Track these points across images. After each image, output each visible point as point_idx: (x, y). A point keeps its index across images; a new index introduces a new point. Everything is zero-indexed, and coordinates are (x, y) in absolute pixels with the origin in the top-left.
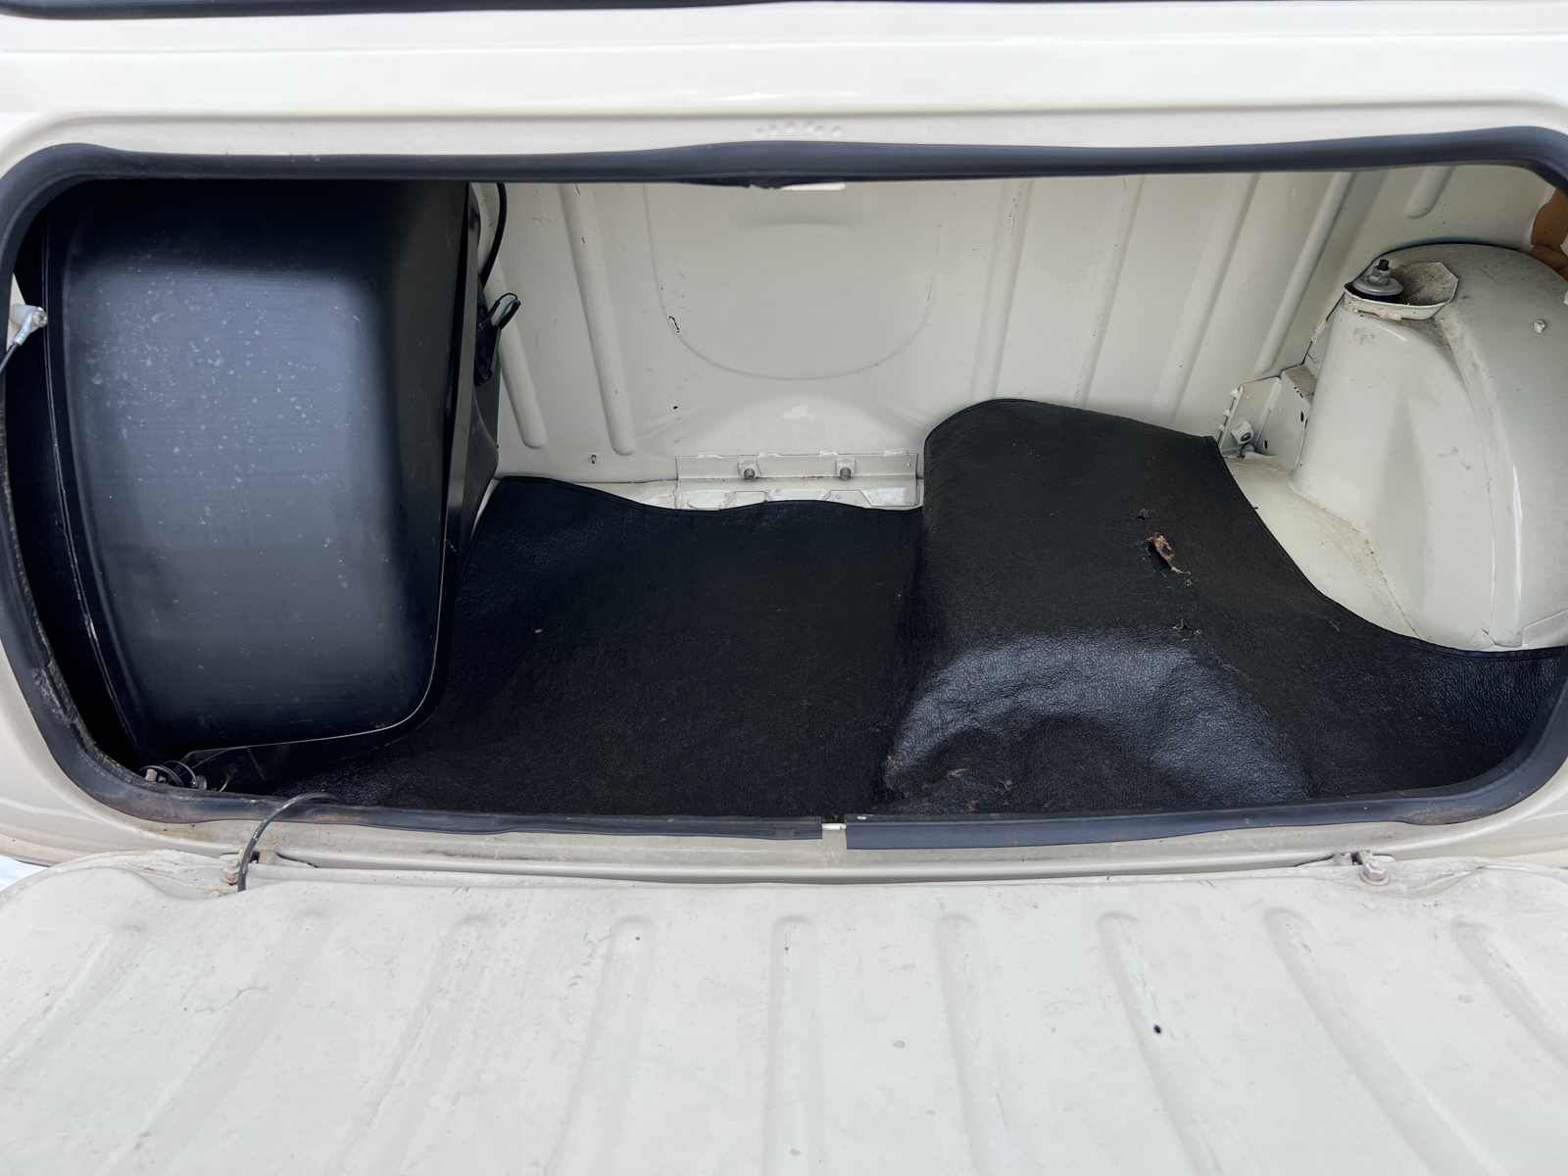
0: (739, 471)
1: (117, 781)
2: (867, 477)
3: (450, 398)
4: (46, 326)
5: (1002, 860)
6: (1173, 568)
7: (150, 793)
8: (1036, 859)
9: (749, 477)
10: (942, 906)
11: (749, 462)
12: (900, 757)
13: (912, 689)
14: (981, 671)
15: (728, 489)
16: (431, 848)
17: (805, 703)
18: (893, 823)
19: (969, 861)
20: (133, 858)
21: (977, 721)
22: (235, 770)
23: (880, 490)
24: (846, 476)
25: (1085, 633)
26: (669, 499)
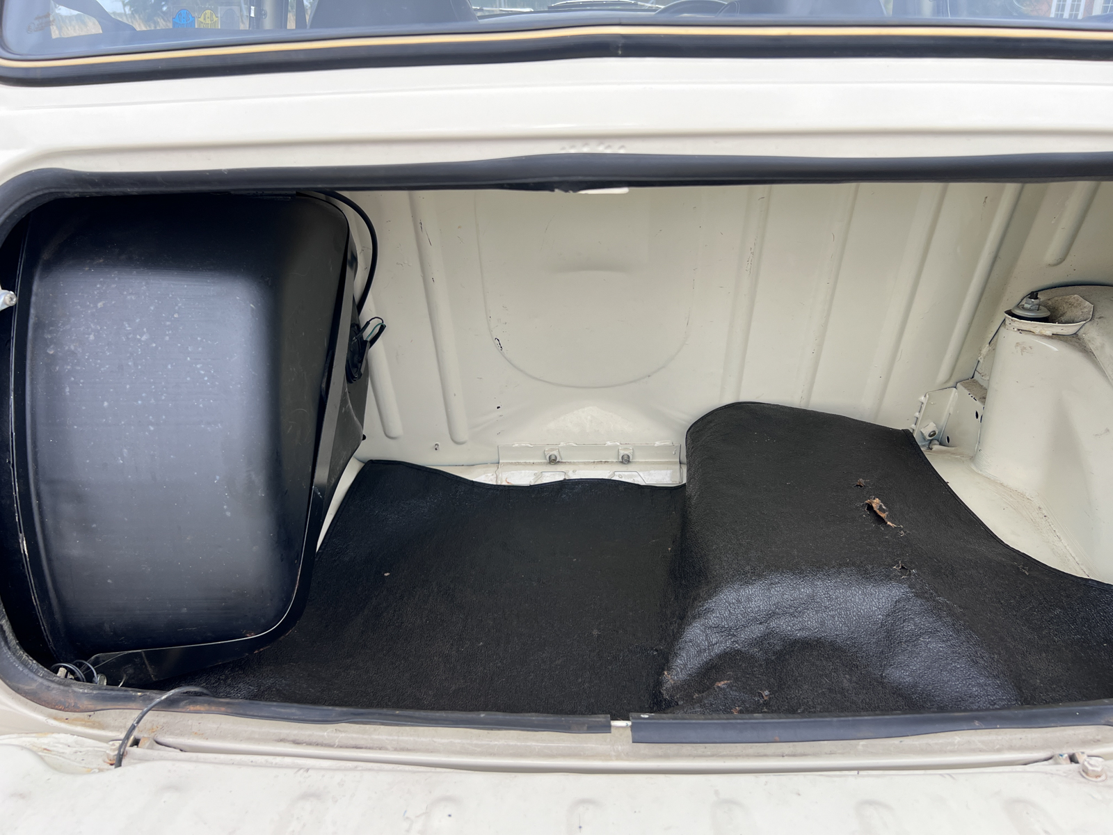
0: (545, 457)
1: (31, 675)
2: (642, 462)
3: (325, 380)
4: (16, 305)
5: (765, 756)
6: (889, 523)
7: (57, 686)
8: (794, 755)
9: (553, 461)
10: (717, 793)
11: (553, 450)
12: (674, 673)
13: (682, 618)
14: (739, 601)
15: (538, 470)
16: (282, 737)
17: (595, 632)
18: (671, 721)
19: (737, 756)
20: (35, 740)
21: (738, 643)
22: (131, 671)
23: (652, 472)
24: (626, 460)
25: (822, 571)
26: (492, 477)
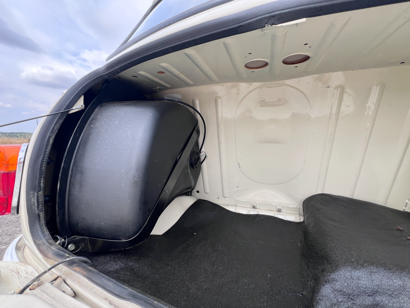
0: (252, 205)
2: (285, 212)
3: (179, 156)
7: (48, 244)
9: (254, 207)
11: (254, 203)
14: (352, 278)
15: (248, 209)
22: (83, 245)
23: (289, 216)
24: (279, 211)
26: (234, 210)
